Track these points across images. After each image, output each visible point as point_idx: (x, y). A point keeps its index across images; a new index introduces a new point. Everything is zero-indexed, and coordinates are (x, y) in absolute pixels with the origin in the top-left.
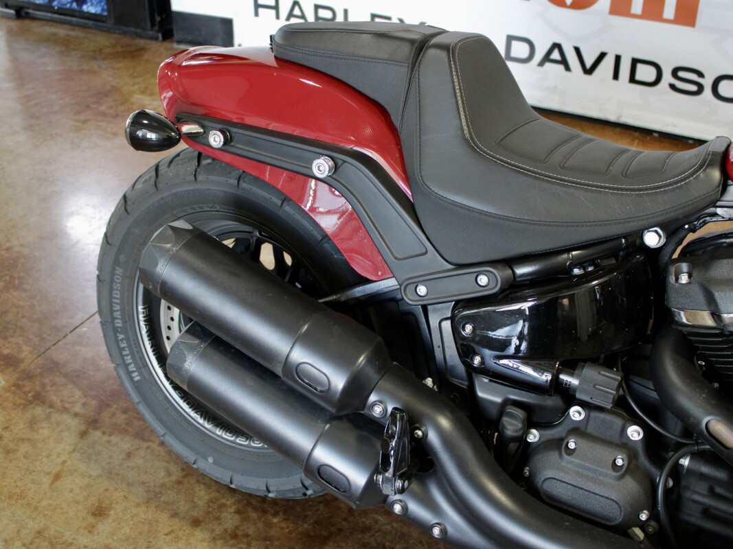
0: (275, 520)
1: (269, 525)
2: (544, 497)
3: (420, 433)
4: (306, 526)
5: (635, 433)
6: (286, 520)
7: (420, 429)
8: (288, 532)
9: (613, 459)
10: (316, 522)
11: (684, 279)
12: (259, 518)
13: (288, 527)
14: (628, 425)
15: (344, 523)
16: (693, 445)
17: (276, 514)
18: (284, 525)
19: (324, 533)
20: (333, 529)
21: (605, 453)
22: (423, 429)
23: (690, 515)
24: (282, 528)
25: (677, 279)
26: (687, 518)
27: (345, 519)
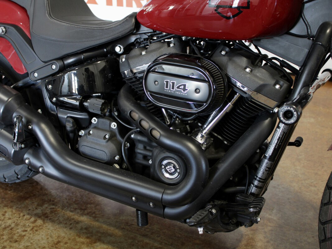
0: (9, 192)
1: (6, 194)
2: (82, 154)
3: (30, 127)
4: (21, 194)
5: (114, 125)
6: (14, 192)
7: (31, 126)
8: (13, 196)
9: (104, 135)
10: (26, 193)
11: (124, 60)
12: (3, 192)
13: (14, 194)
14: (111, 123)
15: (37, 193)
16: (135, 129)
17: (10, 190)
18: (12, 194)
19: (28, 196)
20: (32, 195)
21: (102, 134)
22: (32, 126)
23: (138, 159)
24: (11, 195)
25: (122, 61)
26: (138, 161)
27: (38, 192)
